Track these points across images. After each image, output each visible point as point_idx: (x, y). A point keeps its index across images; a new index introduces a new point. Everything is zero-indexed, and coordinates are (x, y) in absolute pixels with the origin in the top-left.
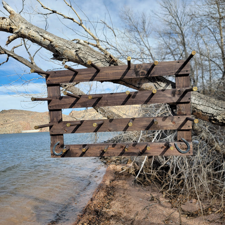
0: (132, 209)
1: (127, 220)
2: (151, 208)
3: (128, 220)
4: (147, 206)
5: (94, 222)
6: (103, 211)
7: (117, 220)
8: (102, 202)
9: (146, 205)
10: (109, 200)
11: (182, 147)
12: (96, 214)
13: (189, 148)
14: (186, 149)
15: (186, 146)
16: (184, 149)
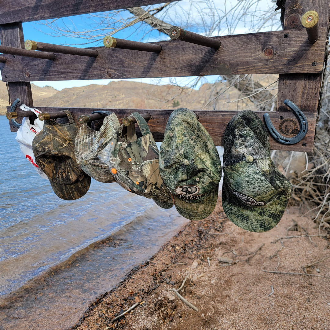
0: (256, 239)
1: (241, 254)
2: (289, 243)
3: (243, 254)
4: (282, 239)
5: (191, 247)
6: (209, 233)
7: (226, 251)
8: (213, 221)
9: (281, 237)
10: (225, 218)
11: (283, 126)
12: (198, 236)
13: (304, 131)
14: (295, 134)
15: (296, 125)
16: (290, 132)
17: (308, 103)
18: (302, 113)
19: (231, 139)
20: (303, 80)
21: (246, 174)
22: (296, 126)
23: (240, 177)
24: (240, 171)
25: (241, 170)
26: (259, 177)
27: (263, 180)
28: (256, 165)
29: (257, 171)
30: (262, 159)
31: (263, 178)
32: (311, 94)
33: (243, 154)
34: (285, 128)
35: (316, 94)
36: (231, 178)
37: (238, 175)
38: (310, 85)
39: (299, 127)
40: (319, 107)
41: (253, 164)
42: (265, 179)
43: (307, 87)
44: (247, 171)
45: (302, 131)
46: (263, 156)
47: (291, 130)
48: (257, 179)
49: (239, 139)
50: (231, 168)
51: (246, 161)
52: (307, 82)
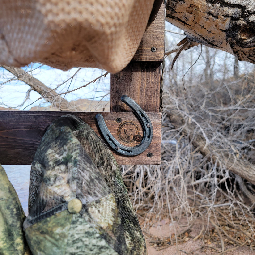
11: (122, 131)
13: (149, 137)
14: (138, 141)
15: (138, 129)
16: (131, 138)
17: (148, 100)
18: (145, 114)
19: (40, 169)
20: (140, 71)
21: (69, 238)
22: (138, 131)
23: (57, 246)
24: (57, 234)
25: (58, 230)
26: (94, 241)
27: (102, 247)
28: (87, 218)
29: (91, 231)
30: (98, 202)
31: (103, 243)
32: (150, 90)
33: (63, 197)
34: (125, 134)
35: (156, 90)
36: (40, 250)
37: (53, 244)
38: (149, 79)
39: (141, 132)
40: (161, 107)
41: (81, 216)
42: (107, 246)
43: (146, 80)
44: (71, 232)
45: (147, 136)
46: (100, 195)
47: (133, 136)
48: (90, 246)
49: (54, 167)
50: (38, 229)
51: (68, 211)
52: (146, 74)
